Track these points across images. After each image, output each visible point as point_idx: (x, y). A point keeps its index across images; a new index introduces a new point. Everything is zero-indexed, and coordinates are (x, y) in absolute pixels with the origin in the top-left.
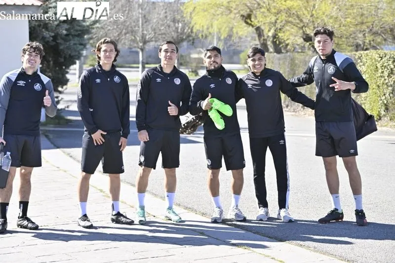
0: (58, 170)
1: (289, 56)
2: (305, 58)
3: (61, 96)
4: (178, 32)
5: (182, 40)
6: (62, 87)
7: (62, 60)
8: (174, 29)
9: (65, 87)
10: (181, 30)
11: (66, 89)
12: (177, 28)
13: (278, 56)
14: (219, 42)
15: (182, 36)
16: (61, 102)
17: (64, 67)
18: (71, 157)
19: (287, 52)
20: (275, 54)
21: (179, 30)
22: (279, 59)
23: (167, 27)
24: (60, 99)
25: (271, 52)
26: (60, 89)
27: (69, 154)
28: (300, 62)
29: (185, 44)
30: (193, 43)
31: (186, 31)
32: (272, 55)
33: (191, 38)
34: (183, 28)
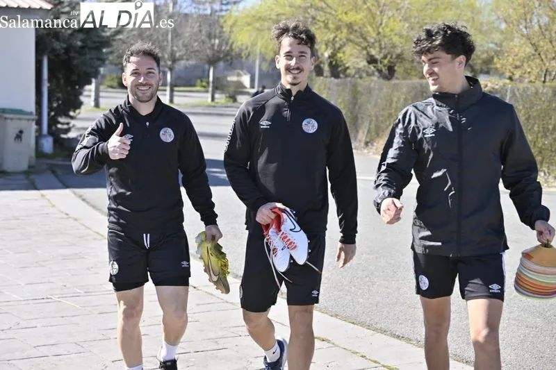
0: (67, 218)
1: (350, 82)
2: (370, 84)
3: (73, 122)
4: (213, 50)
5: (219, 59)
6: (74, 111)
7: (75, 78)
8: (209, 45)
9: (77, 111)
10: (218, 46)
11: (79, 113)
12: (213, 45)
13: (336, 81)
14: (263, 63)
15: (218, 54)
16: (73, 130)
17: (77, 87)
18: (84, 200)
19: (347, 76)
20: (333, 78)
21: (216, 48)
22: (338, 85)
23: (201, 44)
24: (71, 125)
25: (327, 77)
26: (72, 113)
27: (80, 196)
28: (364, 89)
29: (221, 64)
30: (231, 63)
31: (223, 48)
32: (328, 79)
33: (229, 58)
34: (220, 45)
